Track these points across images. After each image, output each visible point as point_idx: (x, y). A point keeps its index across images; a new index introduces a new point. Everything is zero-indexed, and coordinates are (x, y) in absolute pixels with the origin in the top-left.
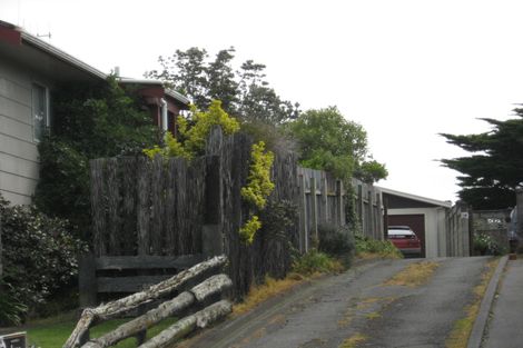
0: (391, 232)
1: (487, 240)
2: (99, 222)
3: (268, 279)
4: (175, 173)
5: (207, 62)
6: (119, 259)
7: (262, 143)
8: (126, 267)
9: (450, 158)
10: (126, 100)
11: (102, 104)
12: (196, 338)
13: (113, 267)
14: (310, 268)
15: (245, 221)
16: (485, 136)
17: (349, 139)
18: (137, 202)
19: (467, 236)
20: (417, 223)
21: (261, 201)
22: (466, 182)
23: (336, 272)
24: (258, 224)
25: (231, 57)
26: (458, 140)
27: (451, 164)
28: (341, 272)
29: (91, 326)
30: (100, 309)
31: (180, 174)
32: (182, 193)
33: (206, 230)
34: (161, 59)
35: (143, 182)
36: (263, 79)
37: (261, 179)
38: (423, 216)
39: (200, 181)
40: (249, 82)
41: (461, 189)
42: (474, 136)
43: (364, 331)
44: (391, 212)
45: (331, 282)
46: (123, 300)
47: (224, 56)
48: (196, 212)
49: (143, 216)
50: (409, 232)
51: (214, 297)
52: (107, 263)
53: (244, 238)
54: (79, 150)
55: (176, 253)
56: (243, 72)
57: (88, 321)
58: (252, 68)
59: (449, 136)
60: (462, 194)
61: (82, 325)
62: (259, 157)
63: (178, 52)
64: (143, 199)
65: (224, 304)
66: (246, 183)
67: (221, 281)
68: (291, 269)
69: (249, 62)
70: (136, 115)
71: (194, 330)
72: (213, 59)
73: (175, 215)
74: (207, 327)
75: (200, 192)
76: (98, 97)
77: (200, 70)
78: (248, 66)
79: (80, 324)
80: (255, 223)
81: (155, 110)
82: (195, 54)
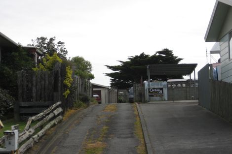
0: (94, 96)
1: (122, 98)
2: (20, 91)
3: (68, 109)
4: (45, 76)
5: (46, 41)
6: (27, 103)
7: (69, 67)
8: (29, 105)
9: (108, 73)
10: (25, 53)
11: (17, 54)
12: (55, 127)
13: (25, 105)
14: (79, 106)
15: (64, 91)
16: (119, 66)
17: (86, 66)
18: (32, 85)
19: (116, 97)
20: (99, 93)
21: (69, 85)
22: (113, 80)
23: (85, 108)
24: (69, 92)
25: (54, 40)
26: (110, 67)
27: (109, 75)
28: (87, 107)
29: (32, 123)
30: (33, 118)
31: (46, 76)
32: (47, 82)
33: (55, 94)
34: (32, 40)
35: (34, 78)
36: (64, 47)
37: (69, 78)
38: (100, 91)
39: (53, 78)
40: (60, 48)
41: (111, 82)
42: (115, 66)
43: (106, 125)
44: (94, 89)
45: (85, 111)
46: (38, 115)
47: (52, 40)
48: (51, 88)
49: (34, 89)
50: (97, 96)
51: (58, 115)
52: (23, 104)
53: (64, 96)
54: (10, 68)
55: (45, 101)
56: (58, 45)
57: (31, 121)
58: (60, 43)
59: (107, 66)
60: (111, 84)
61: (29, 123)
62: (69, 71)
63: (38, 38)
64: (34, 84)
65: (60, 117)
66: (65, 79)
67: (60, 110)
68: (73, 106)
69: (60, 42)
70: (27, 57)
71: (55, 125)
72: (48, 41)
73: (45, 89)
74: (58, 124)
75: (53, 82)
76: (16, 52)
77: (45, 44)
78: (59, 43)
79: (28, 123)
80: (68, 91)
81: (33, 56)
82: (43, 39)
